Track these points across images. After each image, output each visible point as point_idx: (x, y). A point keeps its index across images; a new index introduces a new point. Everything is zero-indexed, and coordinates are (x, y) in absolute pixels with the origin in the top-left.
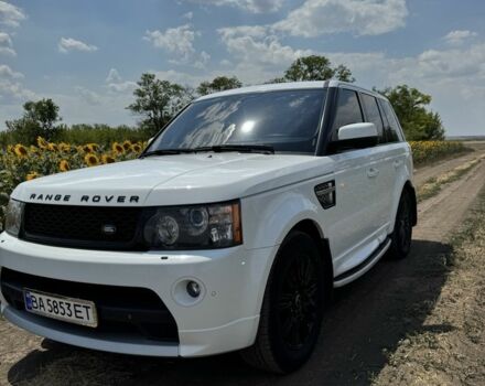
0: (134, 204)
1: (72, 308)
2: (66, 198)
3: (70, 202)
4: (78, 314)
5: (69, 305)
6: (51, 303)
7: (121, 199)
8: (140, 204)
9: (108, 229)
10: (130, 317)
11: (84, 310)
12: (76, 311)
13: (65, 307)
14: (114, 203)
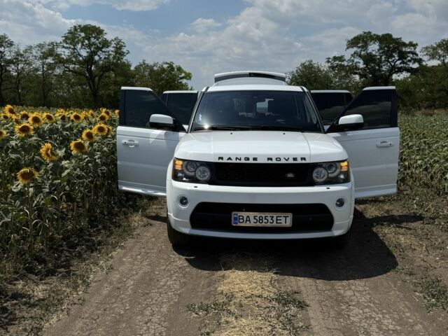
0: (303, 162)
1: (275, 219)
2: (255, 159)
3: (259, 161)
4: (278, 221)
5: (273, 217)
6: (257, 218)
7: (295, 159)
8: (308, 161)
9: (290, 175)
10: (311, 219)
11: (283, 219)
12: (277, 220)
13: (269, 219)
14: (291, 161)
